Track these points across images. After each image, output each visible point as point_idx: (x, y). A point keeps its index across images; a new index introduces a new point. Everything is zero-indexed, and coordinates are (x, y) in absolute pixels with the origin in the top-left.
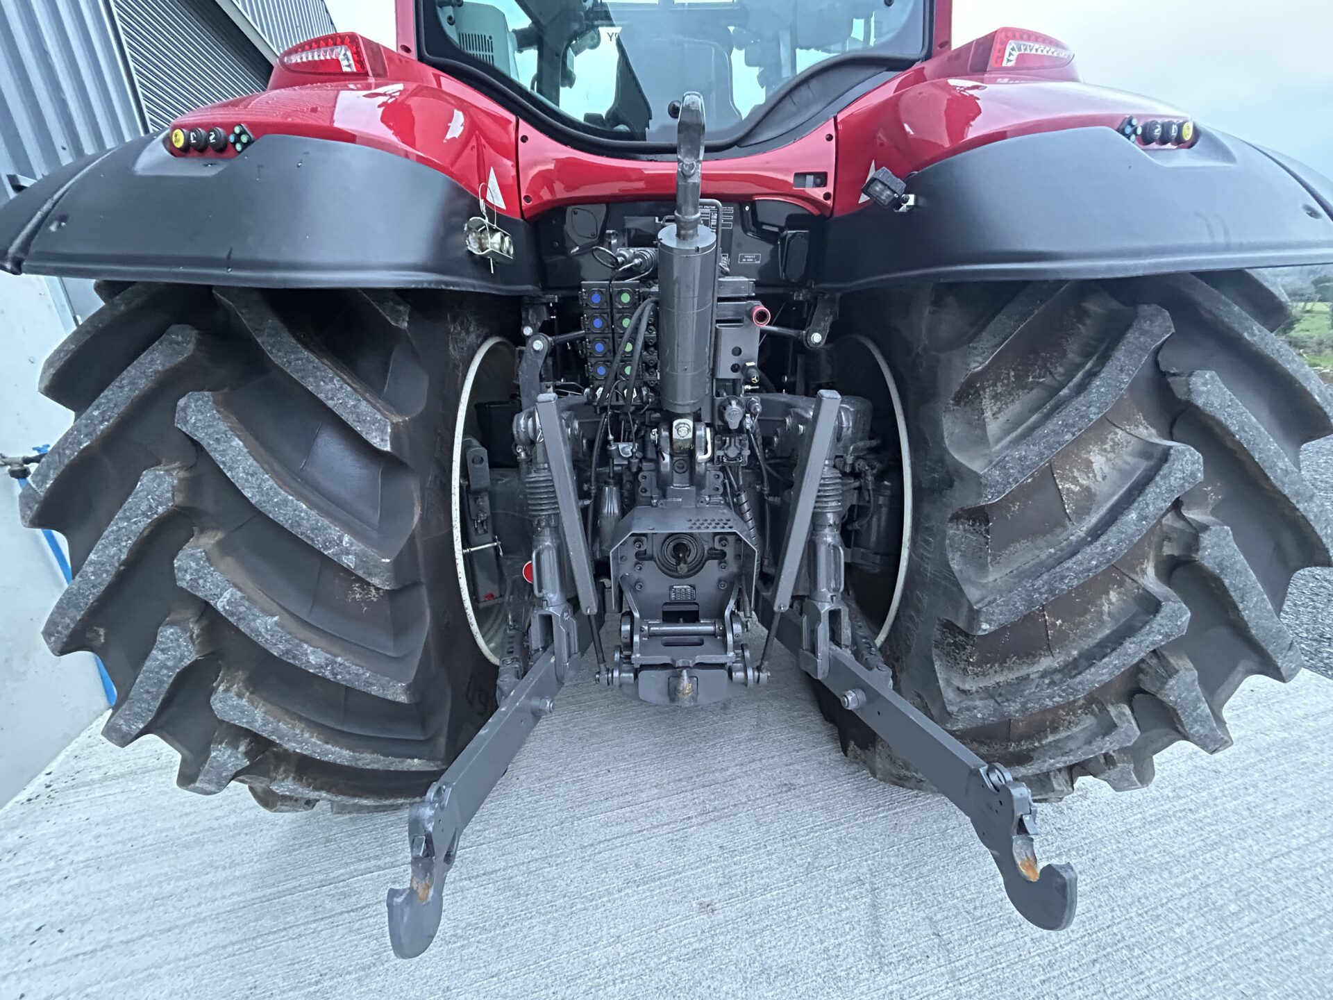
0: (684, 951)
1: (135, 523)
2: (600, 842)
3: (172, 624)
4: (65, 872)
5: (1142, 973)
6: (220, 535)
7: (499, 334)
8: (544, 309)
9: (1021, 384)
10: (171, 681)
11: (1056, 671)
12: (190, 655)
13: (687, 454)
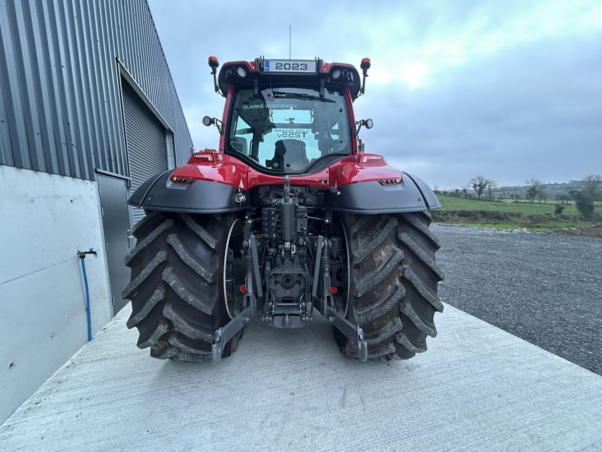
0: (284, 404)
1: (155, 264)
2: (260, 378)
3: (158, 289)
4: (85, 385)
6: (172, 268)
7: (238, 218)
8: (252, 211)
9: (366, 235)
10: (154, 305)
11: (379, 307)
12: (161, 297)
13: (288, 252)
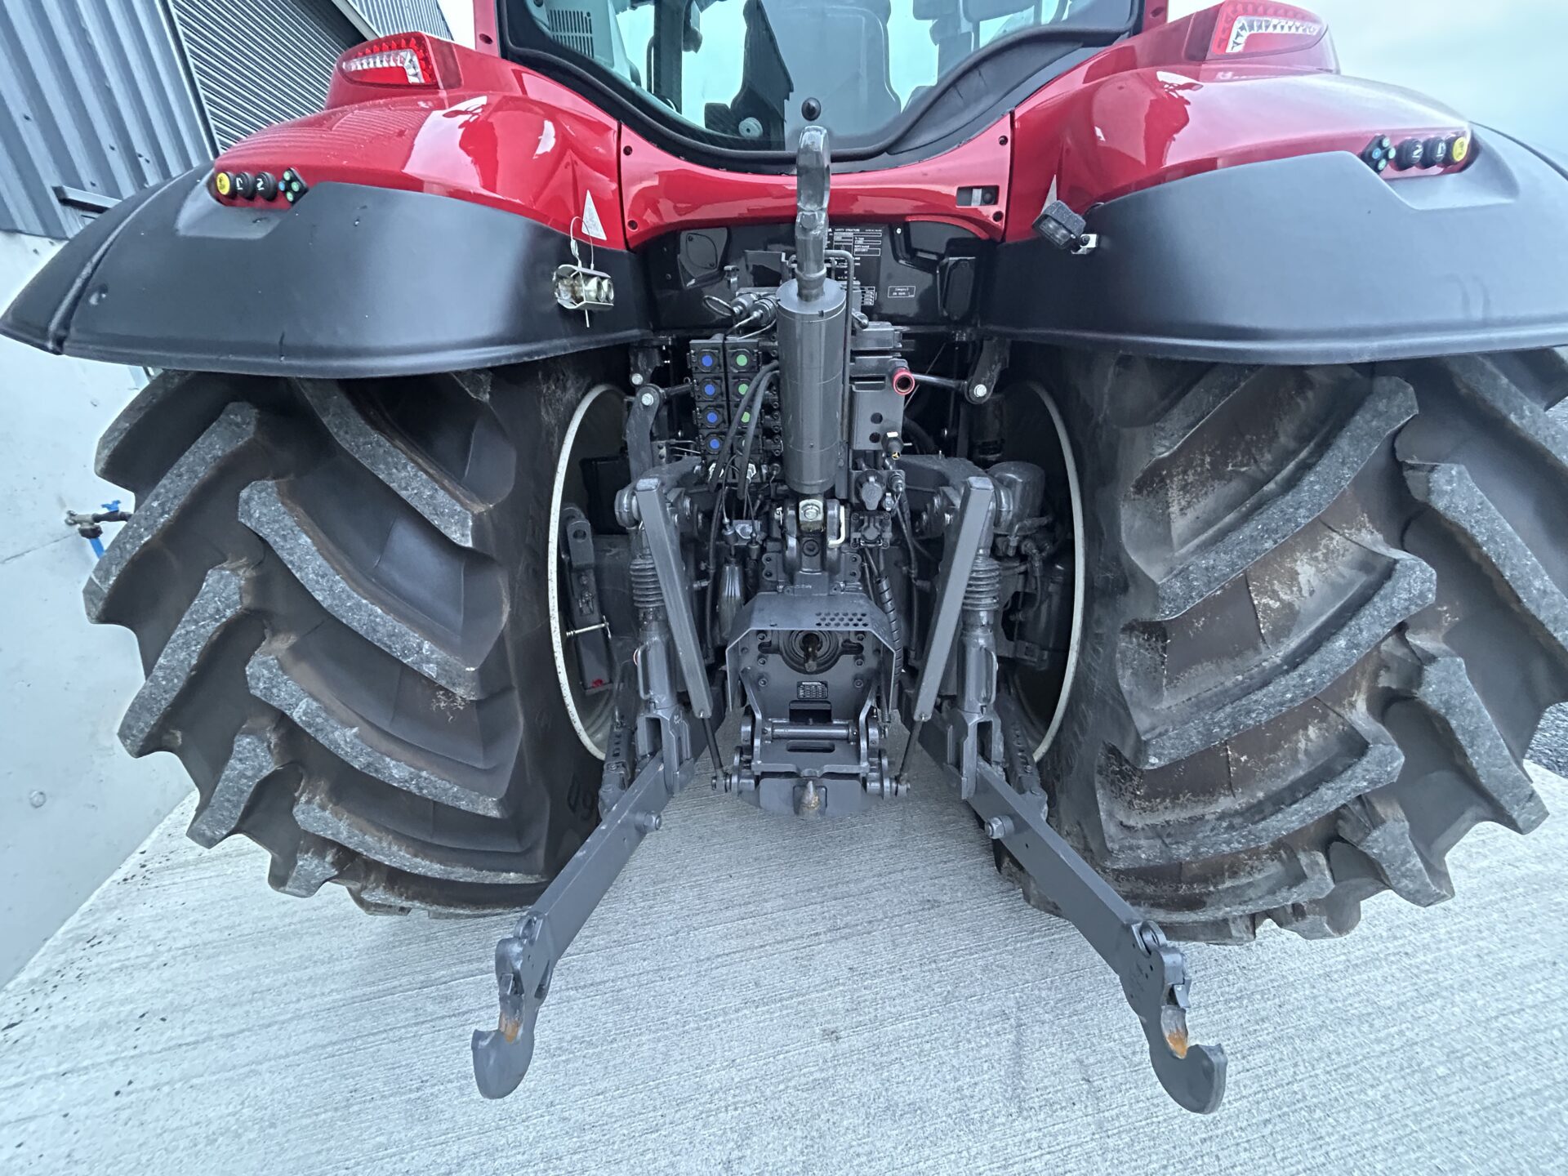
0: (803, 1080)
1: (203, 626)
2: (718, 956)
3: (248, 733)
4: (163, 959)
5: (1321, 1138)
6: (293, 639)
7: (604, 382)
8: (656, 351)
9: (1217, 473)
10: (251, 790)
11: (1237, 813)
12: (270, 767)
13: (816, 538)
